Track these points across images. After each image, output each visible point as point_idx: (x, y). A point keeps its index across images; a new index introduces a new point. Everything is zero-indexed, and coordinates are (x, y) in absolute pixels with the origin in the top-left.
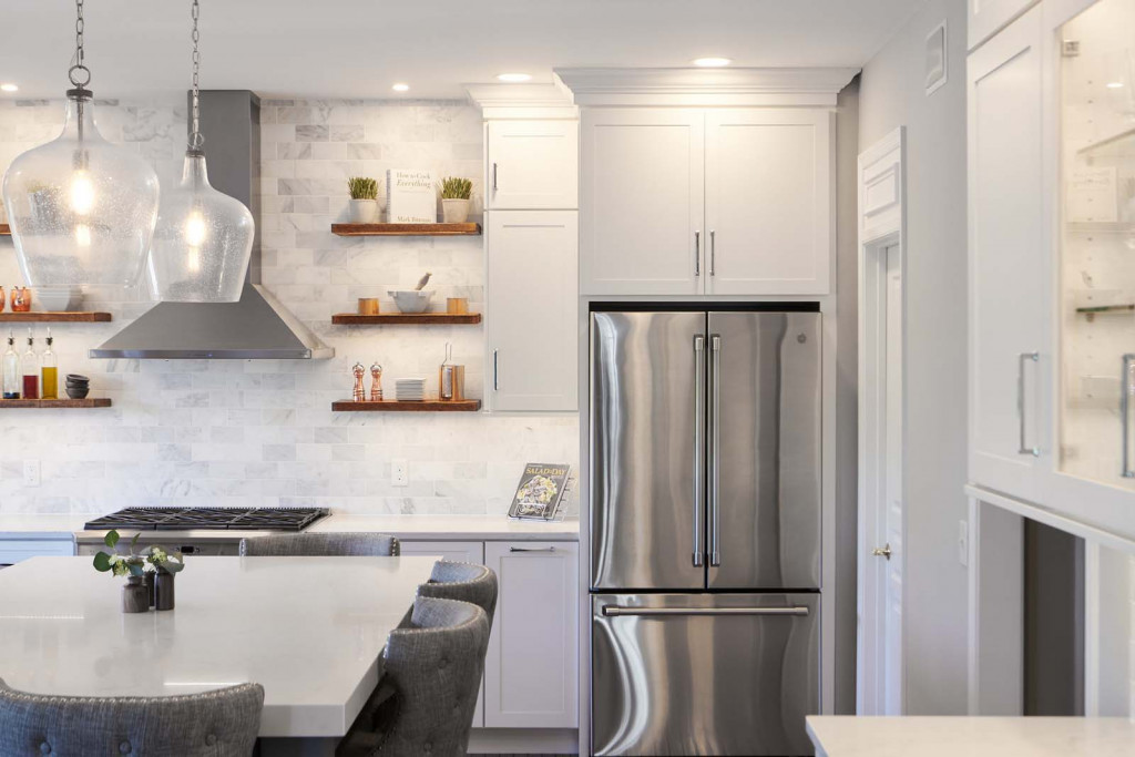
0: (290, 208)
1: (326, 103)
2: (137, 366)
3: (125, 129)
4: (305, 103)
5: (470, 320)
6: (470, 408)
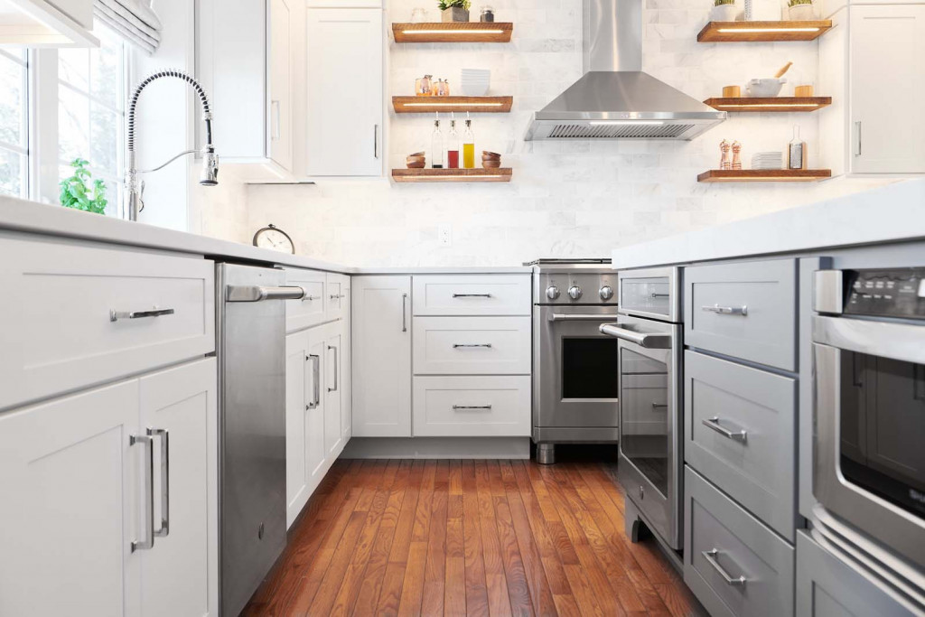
0: (656, 20)
2: (531, 149)
5: (825, 101)
6: (825, 174)
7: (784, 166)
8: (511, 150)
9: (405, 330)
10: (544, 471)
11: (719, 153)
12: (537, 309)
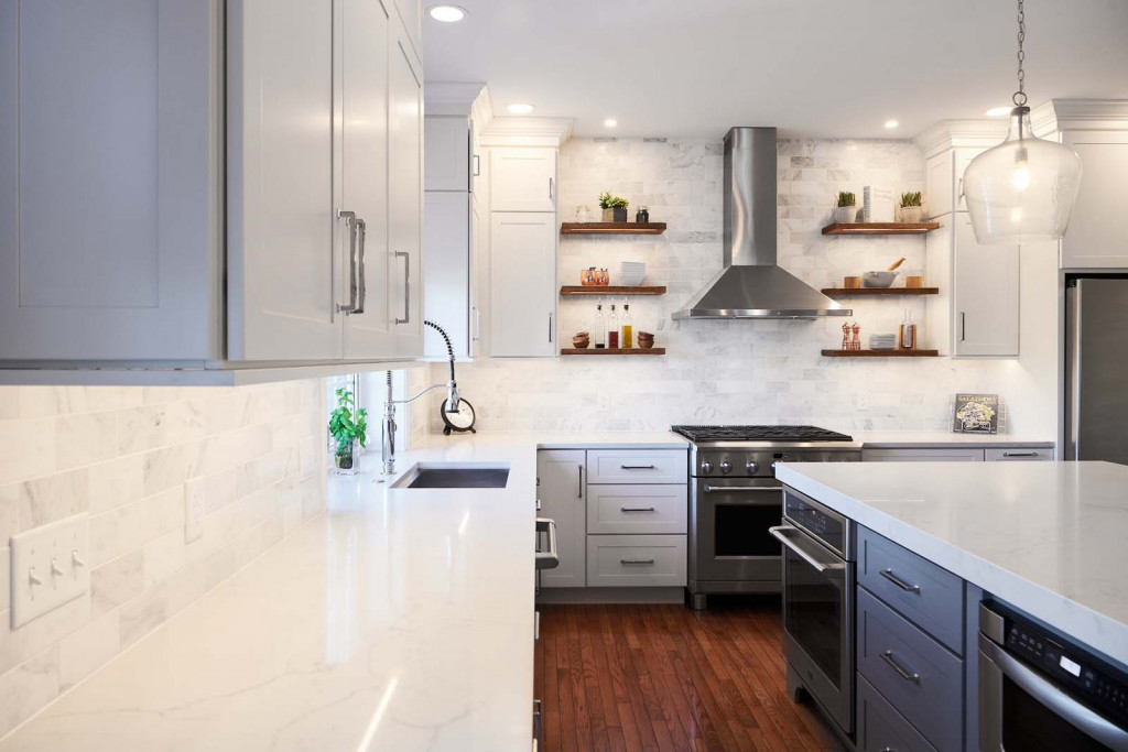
0: (787, 215)
1: (812, 140)
2: (679, 326)
3: (672, 160)
4: (798, 141)
5: (934, 291)
6: (934, 353)
7: (896, 347)
8: (661, 327)
9: (580, 496)
10: (698, 614)
11: (842, 334)
12: (694, 481)
